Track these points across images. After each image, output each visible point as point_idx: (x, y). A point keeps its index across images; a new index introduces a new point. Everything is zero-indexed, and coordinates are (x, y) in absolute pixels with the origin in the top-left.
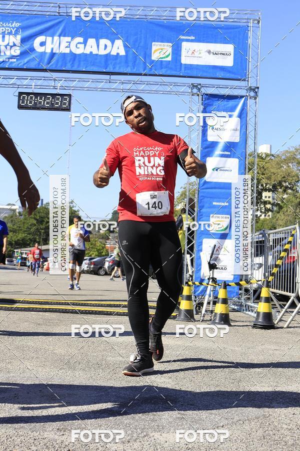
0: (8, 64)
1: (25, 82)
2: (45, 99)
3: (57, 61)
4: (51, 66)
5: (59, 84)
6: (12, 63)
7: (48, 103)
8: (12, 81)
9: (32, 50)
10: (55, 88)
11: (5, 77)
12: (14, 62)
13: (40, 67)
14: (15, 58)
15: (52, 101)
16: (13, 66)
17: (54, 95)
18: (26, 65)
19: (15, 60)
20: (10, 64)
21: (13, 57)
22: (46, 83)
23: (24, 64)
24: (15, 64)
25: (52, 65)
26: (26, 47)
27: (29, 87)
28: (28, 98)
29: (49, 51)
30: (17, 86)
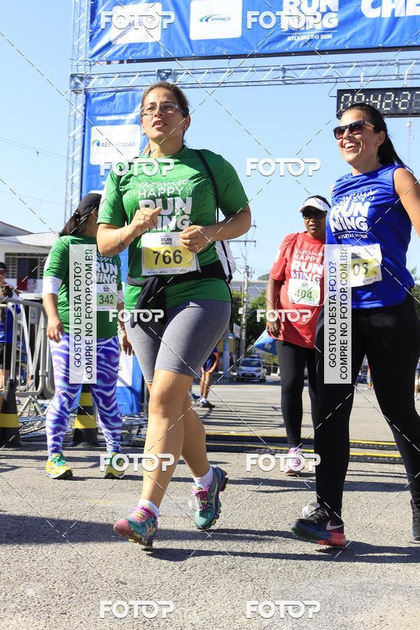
0: (318, 43)
1: (348, 72)
2: (382, 98)
3: (403, 31)
4: (390, 41)
5: (406, 71)
6: (324, 41)
7: (387, 105)
8: (326, 72)
9: (358, 16)
10: (399, 78)
11: (314, 66)
12: (330, 39)
13: (373, 44)
14: (329, 33)
15: (395, 101)
16: (327, 46)
17: (397, 91)
18: (348, 43)
19: (330, 36)
20: (322, 43)
21: (326, 31)
22: (384, 71)
23: (346, 41)
24: (330, 42)
25: (393, 40)
26: (348, 11)
27: (354, 79)
28: (353, 98)
29: (387, 14)
30: (335, 80)
